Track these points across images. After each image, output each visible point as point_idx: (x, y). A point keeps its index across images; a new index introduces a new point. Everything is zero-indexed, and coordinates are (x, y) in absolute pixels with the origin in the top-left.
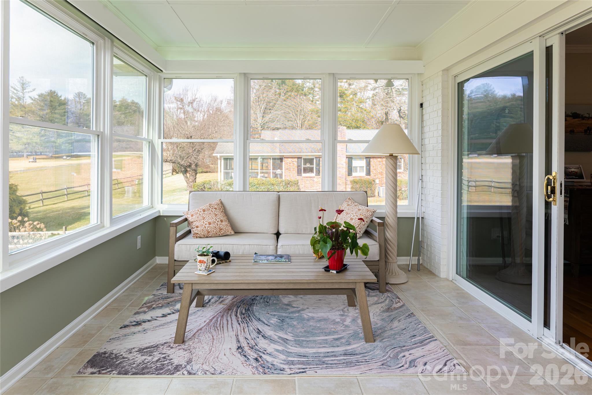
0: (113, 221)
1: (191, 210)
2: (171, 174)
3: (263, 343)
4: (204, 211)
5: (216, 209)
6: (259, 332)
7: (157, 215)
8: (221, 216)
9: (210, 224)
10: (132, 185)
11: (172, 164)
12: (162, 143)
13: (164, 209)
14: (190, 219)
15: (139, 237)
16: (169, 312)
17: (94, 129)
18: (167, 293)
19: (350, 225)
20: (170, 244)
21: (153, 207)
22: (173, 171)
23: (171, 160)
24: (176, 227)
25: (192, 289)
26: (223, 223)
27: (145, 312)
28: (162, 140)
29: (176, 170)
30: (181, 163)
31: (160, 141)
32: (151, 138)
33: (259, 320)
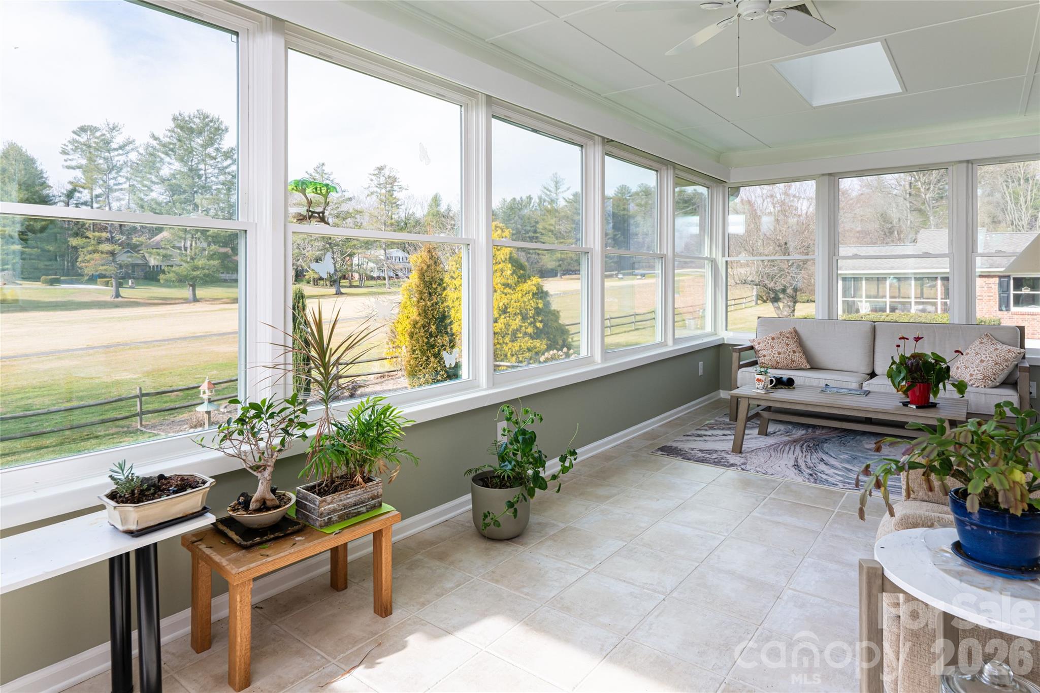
0: (675, 341)
1: (758, 338)
2: (754, 303)
3: (822, 467)
4: (773, 339)
5: (787, 337)
6: (822, 460)
7: (721, 343)
8: (793, 346)
9: (779, 353)
10: (694, 318)
11: (755, 287)
12: (727, 262)
13: (729, 337)
14: (757, 347)
15: (701, 363)
16: (730, 433)
17: (659, 252)
18: (730, 420)
19: (938, 356)
20: (733, 371)
21: (716, 334)
22: (758, 299)
23: (752, 281)
24: (740, 353)
25: (749, 404)
26: (796, 354)
27: (706, 430)
28: (727, 258)
29: (762, 297)
30: (769, 285)
31: (724, 259)
32: (714, 257)
33: (827, 453)
